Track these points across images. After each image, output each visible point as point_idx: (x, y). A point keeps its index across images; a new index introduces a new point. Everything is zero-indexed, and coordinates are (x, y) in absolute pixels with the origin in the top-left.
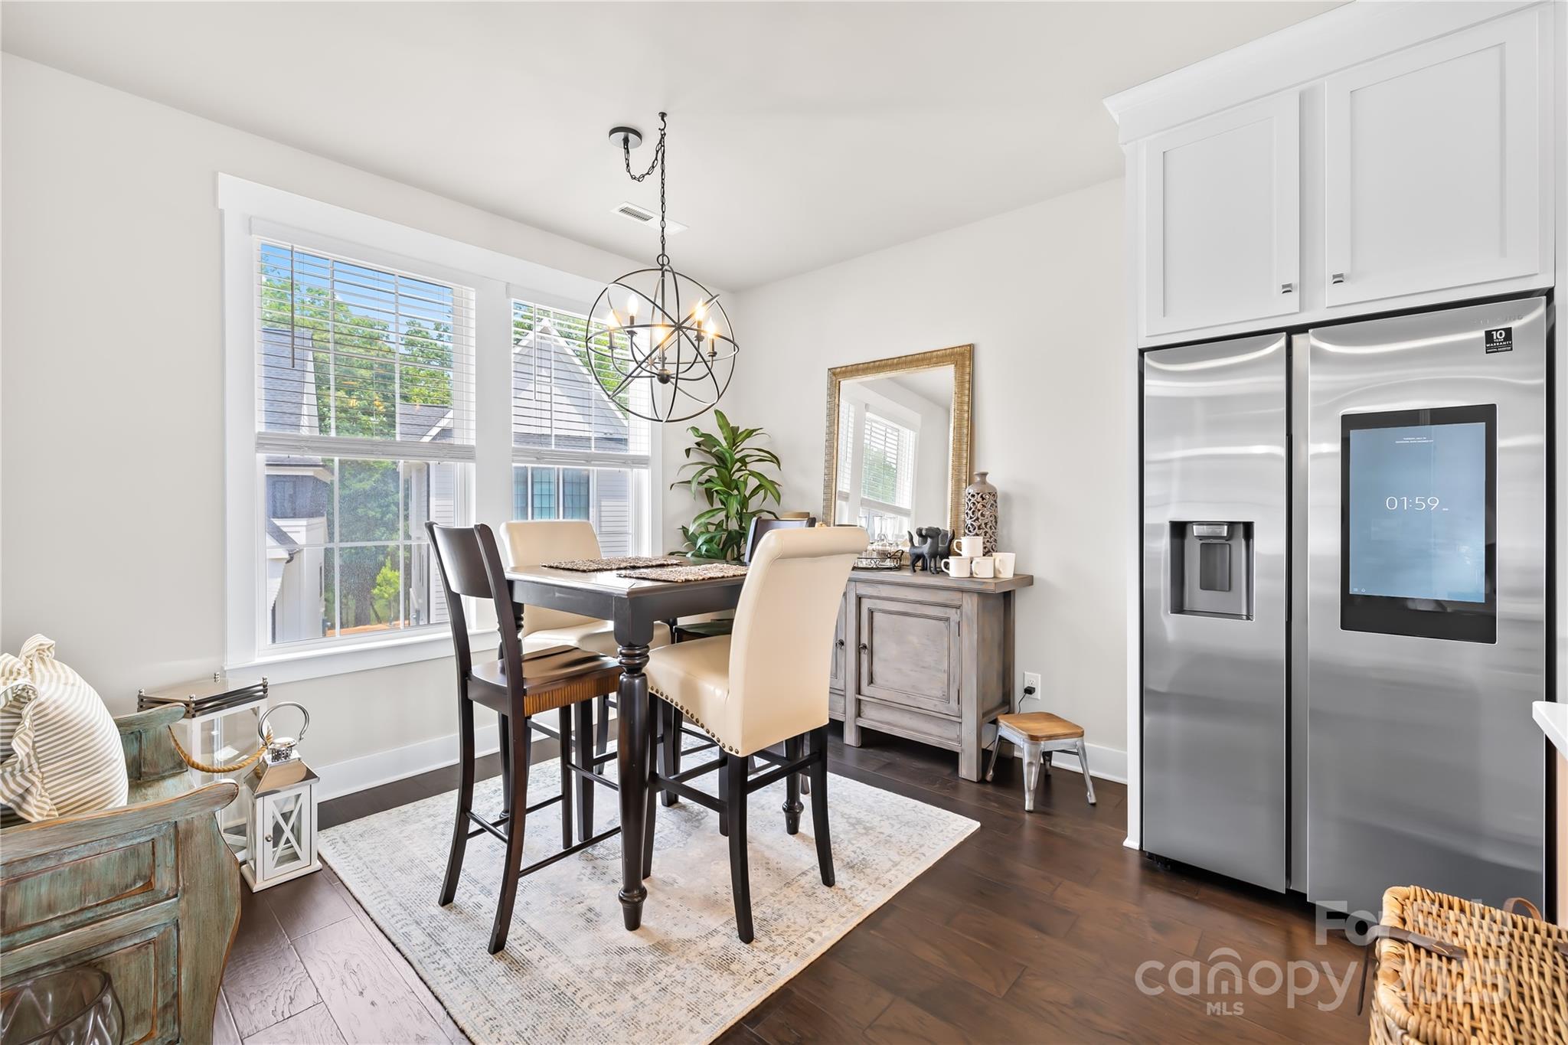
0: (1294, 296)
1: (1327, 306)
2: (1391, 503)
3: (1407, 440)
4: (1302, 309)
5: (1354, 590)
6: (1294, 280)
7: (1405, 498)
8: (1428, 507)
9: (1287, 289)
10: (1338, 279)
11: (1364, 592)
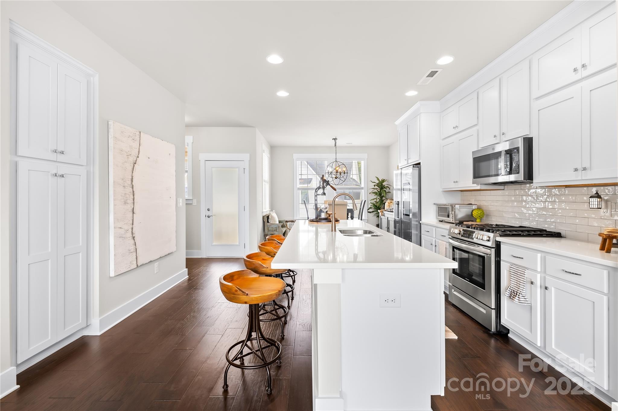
0: (407, 161)
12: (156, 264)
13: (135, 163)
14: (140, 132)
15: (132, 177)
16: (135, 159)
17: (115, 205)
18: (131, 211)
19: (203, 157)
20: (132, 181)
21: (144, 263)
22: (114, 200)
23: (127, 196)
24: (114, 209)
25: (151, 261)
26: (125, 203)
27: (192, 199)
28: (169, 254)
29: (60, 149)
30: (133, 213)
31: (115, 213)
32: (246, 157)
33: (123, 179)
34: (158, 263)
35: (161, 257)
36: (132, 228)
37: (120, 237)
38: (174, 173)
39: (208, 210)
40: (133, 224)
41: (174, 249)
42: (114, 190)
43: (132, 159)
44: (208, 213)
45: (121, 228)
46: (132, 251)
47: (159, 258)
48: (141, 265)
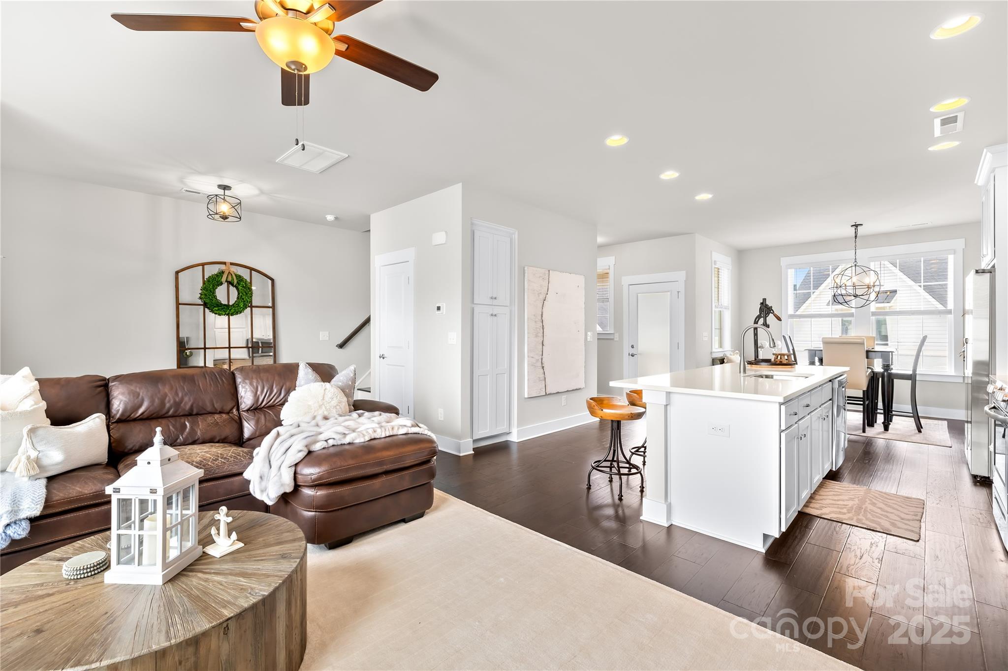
12: (564, 397)
13: (545, 300)
14: (549, 271)
15: (542, 312)
16: (545, 296)
17: (528, 338)
18: (541, 343)
19: (626, 280)
20: (542, 316)
21: (552, 392)
22: (528, 333)
23: (538, 330)
24: (528, 342)
25: (558, 393)
26: (537, 336)
27: (613, 334)
28: (577, 389)
29: (494, 296)
30: (543, 345)
31: (528, 345)
32: (681, 276)
33: (534, 315)
34: (565, 396)
35: (568, 391)
36: (542, 359)
37: (531, 365)
38: (584, 306)
39: (632, 347)
40: (542, 355)
41: (583, 386)
42: (528, 325)
43: (542, 297)
44: (632, 351)
45: (532, 357)
46: (541, 379)
47: (565, 392)
48: (549, 394)
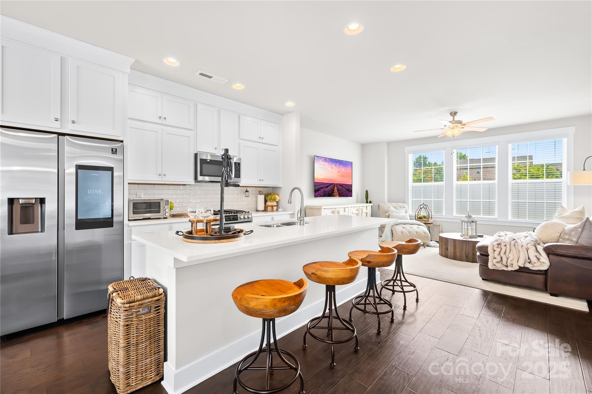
0: (59, 123)
1: (69, 129)
2: (89, 192)
3: (93, 174)
4: (61, 128)
5: (79, 218)
6: (59, 117)
7: (93, 190)
8: (99, 193)
9: (57, 120)
10: (73, 122)
11: (82, 218)
